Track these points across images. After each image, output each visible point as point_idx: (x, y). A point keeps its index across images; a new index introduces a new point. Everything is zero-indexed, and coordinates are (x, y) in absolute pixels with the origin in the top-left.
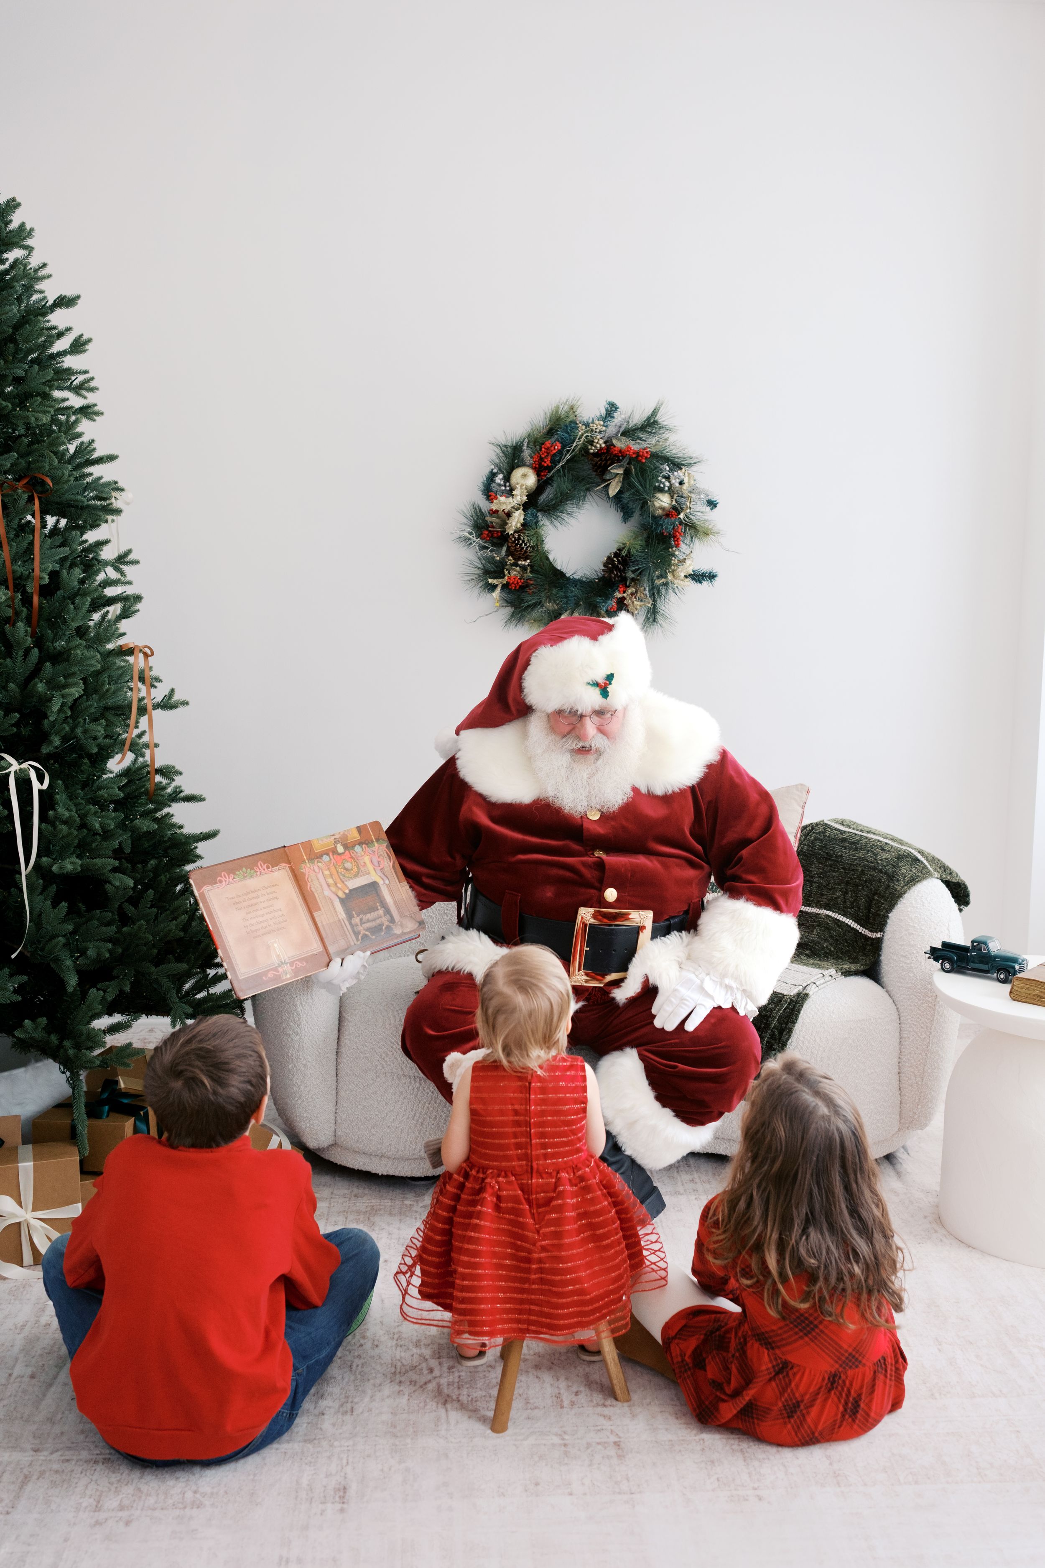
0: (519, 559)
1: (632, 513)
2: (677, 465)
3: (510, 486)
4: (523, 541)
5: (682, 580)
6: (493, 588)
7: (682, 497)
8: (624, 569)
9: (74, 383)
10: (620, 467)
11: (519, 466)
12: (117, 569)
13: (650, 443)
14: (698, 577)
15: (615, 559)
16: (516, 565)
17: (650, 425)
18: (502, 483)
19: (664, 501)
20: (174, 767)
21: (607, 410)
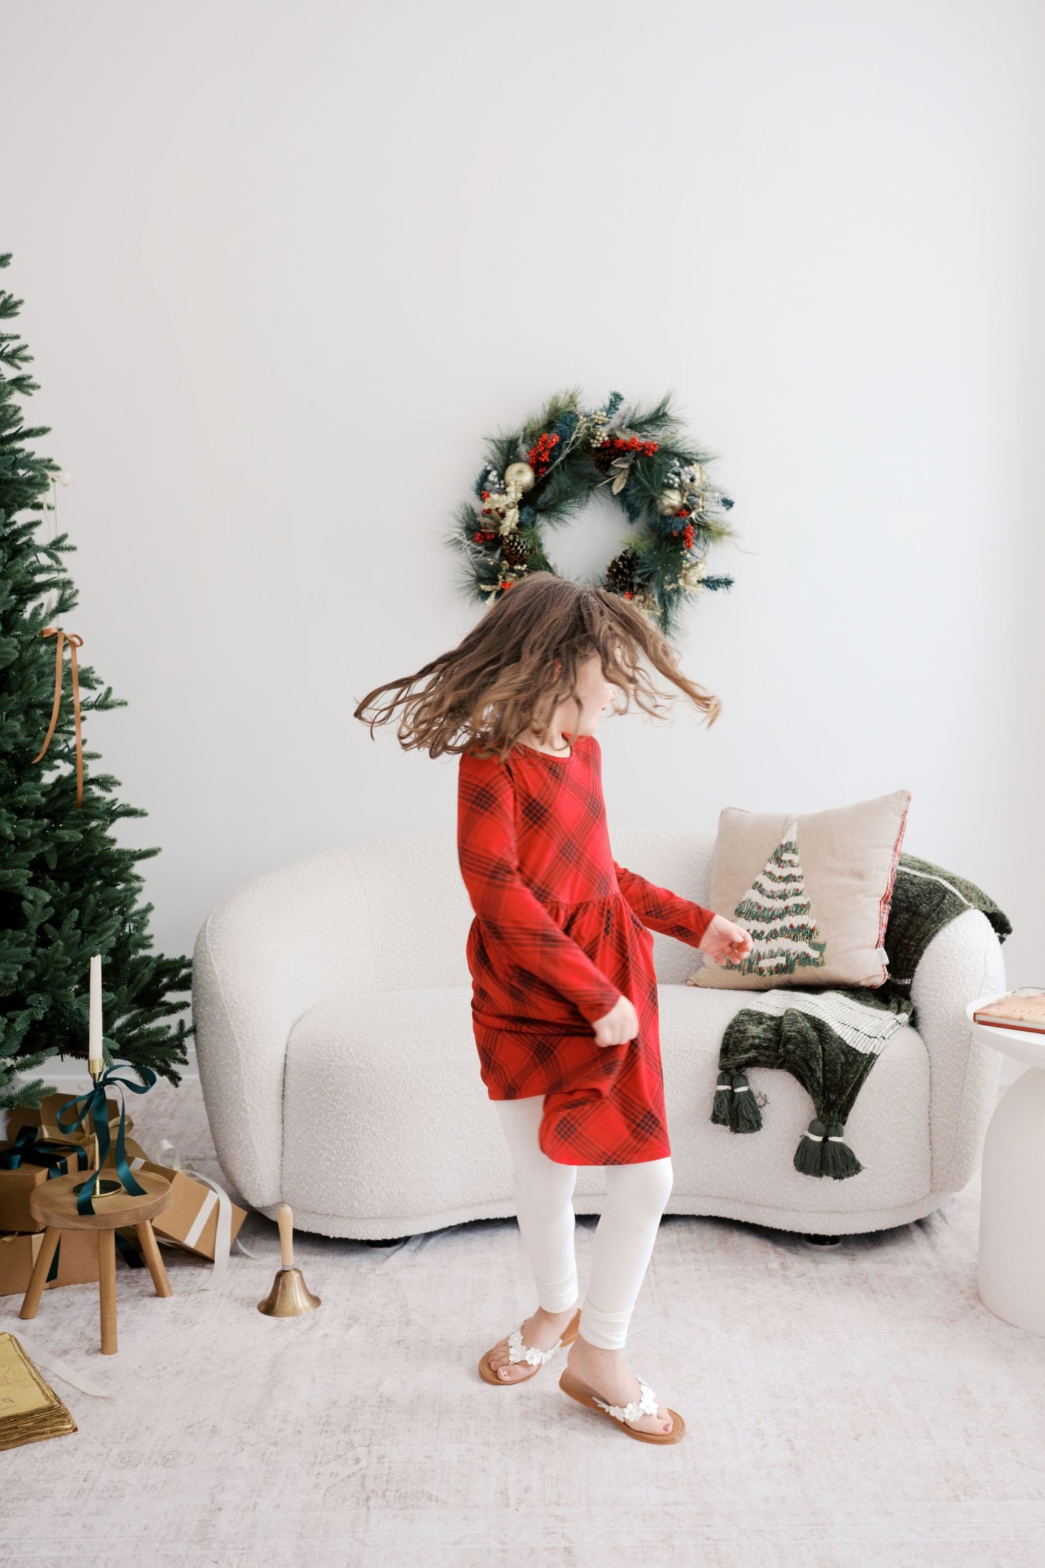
0: (515, 563)
1: (639, 513)
2: (687, 461)
3: (504, 484)
4: (519, 543)
5: (695, 586)
6: (485, 595)
7: (694, 495)
8: (631, 573)
9: (6, 351)
10: (625, 462)
11: (515, 462)
12: (51, 556)
13: (658, 436)
14: (712, 583)
15: (620, 563)
16: (512, 571)
17: (658, 418)
18: (496, 480)
19: (673, 499)
20: (112, 777)
21: (611, 401)
